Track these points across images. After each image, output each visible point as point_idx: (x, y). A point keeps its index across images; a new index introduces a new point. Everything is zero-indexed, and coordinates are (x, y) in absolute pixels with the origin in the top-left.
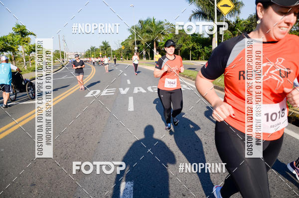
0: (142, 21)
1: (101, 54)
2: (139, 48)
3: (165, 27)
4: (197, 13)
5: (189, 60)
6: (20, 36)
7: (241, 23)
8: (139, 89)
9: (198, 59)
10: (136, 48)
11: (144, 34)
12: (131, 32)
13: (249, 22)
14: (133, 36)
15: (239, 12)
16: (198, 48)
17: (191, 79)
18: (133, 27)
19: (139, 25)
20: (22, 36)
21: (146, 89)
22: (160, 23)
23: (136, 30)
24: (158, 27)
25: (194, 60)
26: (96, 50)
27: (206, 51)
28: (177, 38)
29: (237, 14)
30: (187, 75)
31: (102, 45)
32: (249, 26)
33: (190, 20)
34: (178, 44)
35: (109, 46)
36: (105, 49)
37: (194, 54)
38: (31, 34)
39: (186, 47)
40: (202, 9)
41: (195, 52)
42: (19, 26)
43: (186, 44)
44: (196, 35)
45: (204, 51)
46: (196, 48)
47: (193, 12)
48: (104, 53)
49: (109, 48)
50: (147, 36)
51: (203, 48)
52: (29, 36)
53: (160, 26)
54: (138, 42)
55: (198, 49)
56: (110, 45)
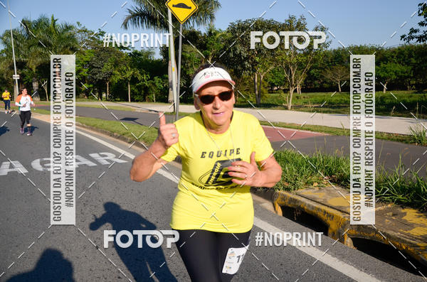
0: (29, 22)
2: (22, 76)
3: (79, 36)
4: (137, 15)
5: (127, 100)
7: (218, 36)
8: (11, 166)
9: (144, 100)
10: (16, 77)
11: (33, 49)
12: (5, 43)
13: (229, 36)
14: (8, 51)
15: (212, 18)
16: (144, 78)
17: (125, 140)
18: (8, 34)
19: (22, 30)
21: (28, 166)
22: (68, 28)
24: (63, 36)
25: (137, 101)
27: (157, 84)
28: (101, 59)
29: (208, 21)
30: (118, 132)
32: (230, 42)
33: (126, 26)
34: (104, 70)
37: (136, 91)
39: (120, 77)
40: (146, 7)
41: (137, 87)
43: (119, 71)
44: (140, 54)
45: (154, 84)
46: (139, 78)
47: (130, 11)
50: (41, 54)
51: (152, 78)
53: (67, 34)
54: (21, 65)
55: (144, 81)
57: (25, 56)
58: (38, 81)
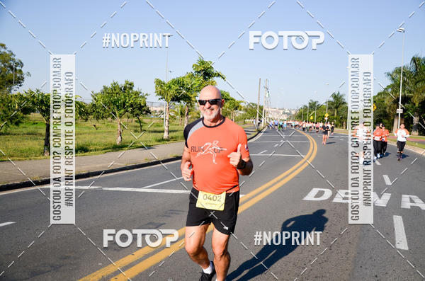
0: (419, 59)
1: (327, 115)
6: (202, 79)
8: (412, 200)
10: (400, 111)
11: (419, 85)
12: (393, 79)
14: (395, 87)
18: (398, 71)
19: (412, 67)
20: (205, 78)
23: (404, 75)
26: (319, 107)
31: (332, 99)
35: (344, 103)
36: (337, 107)
38: (219, 75)
42: (202, 63)
48: (333, 115)
49: (344, 106)
52: (215, 79)
54: (406, 100)
56: (346, 101)
57: (410, 92)
58: (419, 115)
